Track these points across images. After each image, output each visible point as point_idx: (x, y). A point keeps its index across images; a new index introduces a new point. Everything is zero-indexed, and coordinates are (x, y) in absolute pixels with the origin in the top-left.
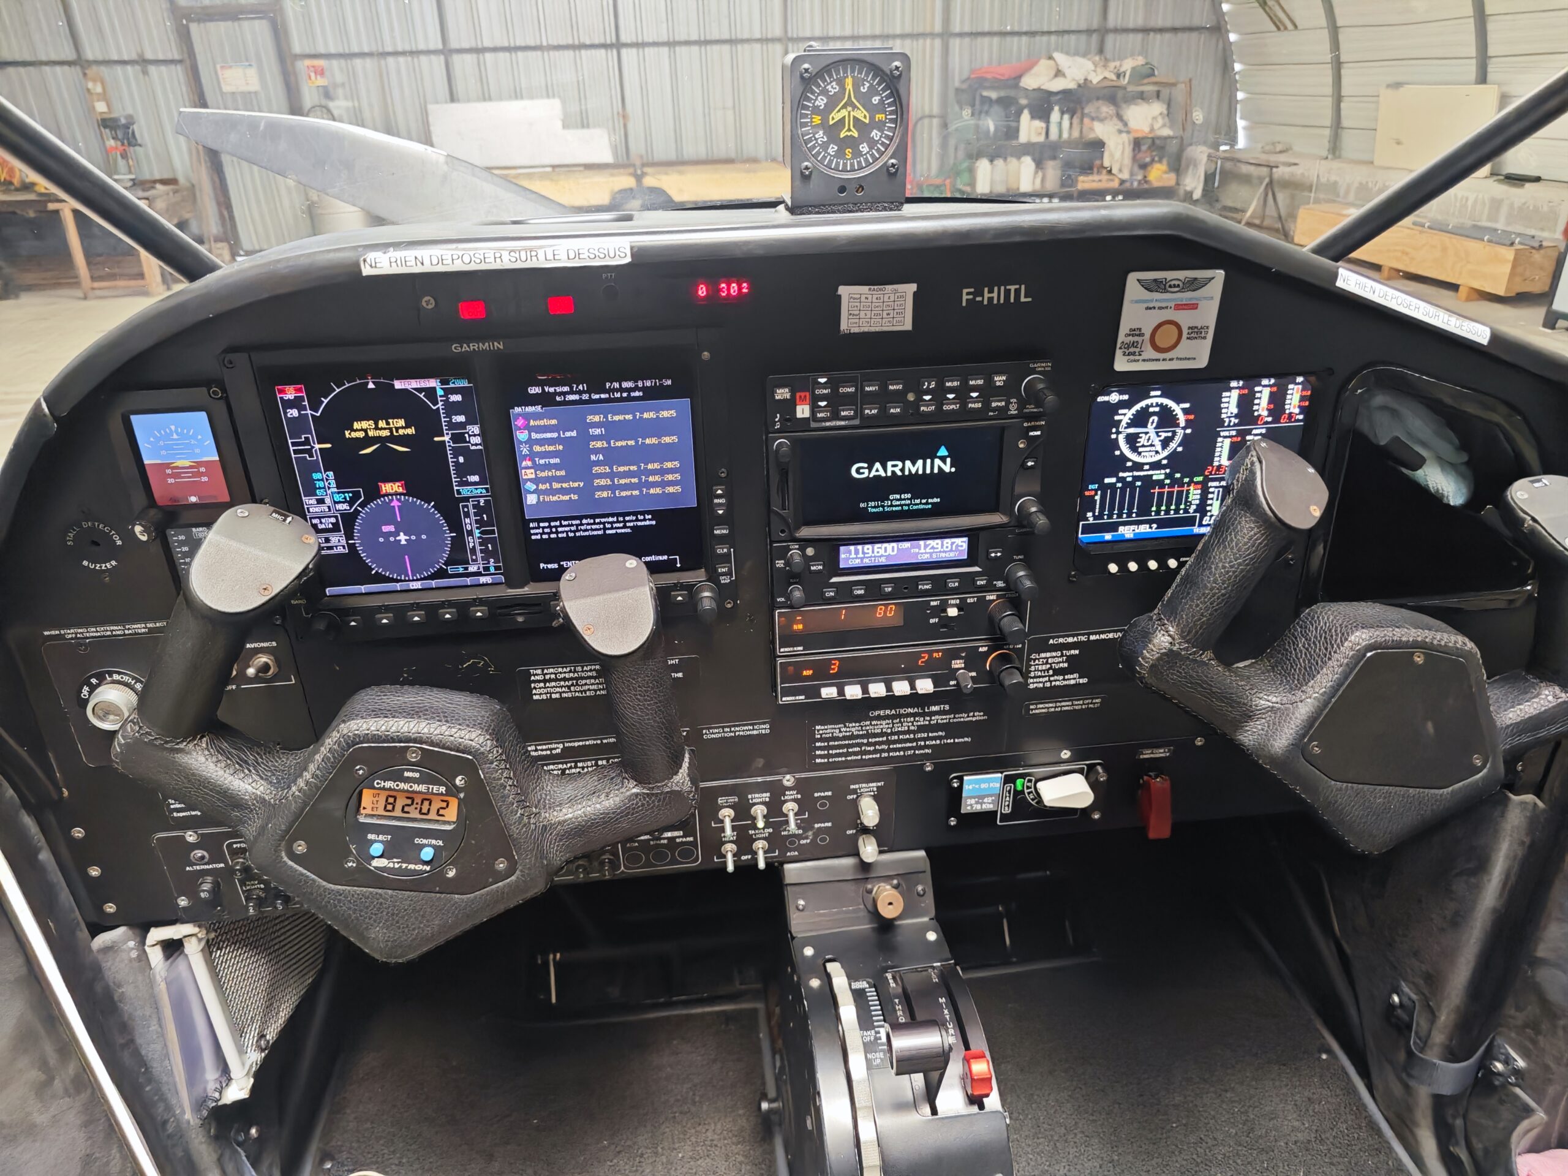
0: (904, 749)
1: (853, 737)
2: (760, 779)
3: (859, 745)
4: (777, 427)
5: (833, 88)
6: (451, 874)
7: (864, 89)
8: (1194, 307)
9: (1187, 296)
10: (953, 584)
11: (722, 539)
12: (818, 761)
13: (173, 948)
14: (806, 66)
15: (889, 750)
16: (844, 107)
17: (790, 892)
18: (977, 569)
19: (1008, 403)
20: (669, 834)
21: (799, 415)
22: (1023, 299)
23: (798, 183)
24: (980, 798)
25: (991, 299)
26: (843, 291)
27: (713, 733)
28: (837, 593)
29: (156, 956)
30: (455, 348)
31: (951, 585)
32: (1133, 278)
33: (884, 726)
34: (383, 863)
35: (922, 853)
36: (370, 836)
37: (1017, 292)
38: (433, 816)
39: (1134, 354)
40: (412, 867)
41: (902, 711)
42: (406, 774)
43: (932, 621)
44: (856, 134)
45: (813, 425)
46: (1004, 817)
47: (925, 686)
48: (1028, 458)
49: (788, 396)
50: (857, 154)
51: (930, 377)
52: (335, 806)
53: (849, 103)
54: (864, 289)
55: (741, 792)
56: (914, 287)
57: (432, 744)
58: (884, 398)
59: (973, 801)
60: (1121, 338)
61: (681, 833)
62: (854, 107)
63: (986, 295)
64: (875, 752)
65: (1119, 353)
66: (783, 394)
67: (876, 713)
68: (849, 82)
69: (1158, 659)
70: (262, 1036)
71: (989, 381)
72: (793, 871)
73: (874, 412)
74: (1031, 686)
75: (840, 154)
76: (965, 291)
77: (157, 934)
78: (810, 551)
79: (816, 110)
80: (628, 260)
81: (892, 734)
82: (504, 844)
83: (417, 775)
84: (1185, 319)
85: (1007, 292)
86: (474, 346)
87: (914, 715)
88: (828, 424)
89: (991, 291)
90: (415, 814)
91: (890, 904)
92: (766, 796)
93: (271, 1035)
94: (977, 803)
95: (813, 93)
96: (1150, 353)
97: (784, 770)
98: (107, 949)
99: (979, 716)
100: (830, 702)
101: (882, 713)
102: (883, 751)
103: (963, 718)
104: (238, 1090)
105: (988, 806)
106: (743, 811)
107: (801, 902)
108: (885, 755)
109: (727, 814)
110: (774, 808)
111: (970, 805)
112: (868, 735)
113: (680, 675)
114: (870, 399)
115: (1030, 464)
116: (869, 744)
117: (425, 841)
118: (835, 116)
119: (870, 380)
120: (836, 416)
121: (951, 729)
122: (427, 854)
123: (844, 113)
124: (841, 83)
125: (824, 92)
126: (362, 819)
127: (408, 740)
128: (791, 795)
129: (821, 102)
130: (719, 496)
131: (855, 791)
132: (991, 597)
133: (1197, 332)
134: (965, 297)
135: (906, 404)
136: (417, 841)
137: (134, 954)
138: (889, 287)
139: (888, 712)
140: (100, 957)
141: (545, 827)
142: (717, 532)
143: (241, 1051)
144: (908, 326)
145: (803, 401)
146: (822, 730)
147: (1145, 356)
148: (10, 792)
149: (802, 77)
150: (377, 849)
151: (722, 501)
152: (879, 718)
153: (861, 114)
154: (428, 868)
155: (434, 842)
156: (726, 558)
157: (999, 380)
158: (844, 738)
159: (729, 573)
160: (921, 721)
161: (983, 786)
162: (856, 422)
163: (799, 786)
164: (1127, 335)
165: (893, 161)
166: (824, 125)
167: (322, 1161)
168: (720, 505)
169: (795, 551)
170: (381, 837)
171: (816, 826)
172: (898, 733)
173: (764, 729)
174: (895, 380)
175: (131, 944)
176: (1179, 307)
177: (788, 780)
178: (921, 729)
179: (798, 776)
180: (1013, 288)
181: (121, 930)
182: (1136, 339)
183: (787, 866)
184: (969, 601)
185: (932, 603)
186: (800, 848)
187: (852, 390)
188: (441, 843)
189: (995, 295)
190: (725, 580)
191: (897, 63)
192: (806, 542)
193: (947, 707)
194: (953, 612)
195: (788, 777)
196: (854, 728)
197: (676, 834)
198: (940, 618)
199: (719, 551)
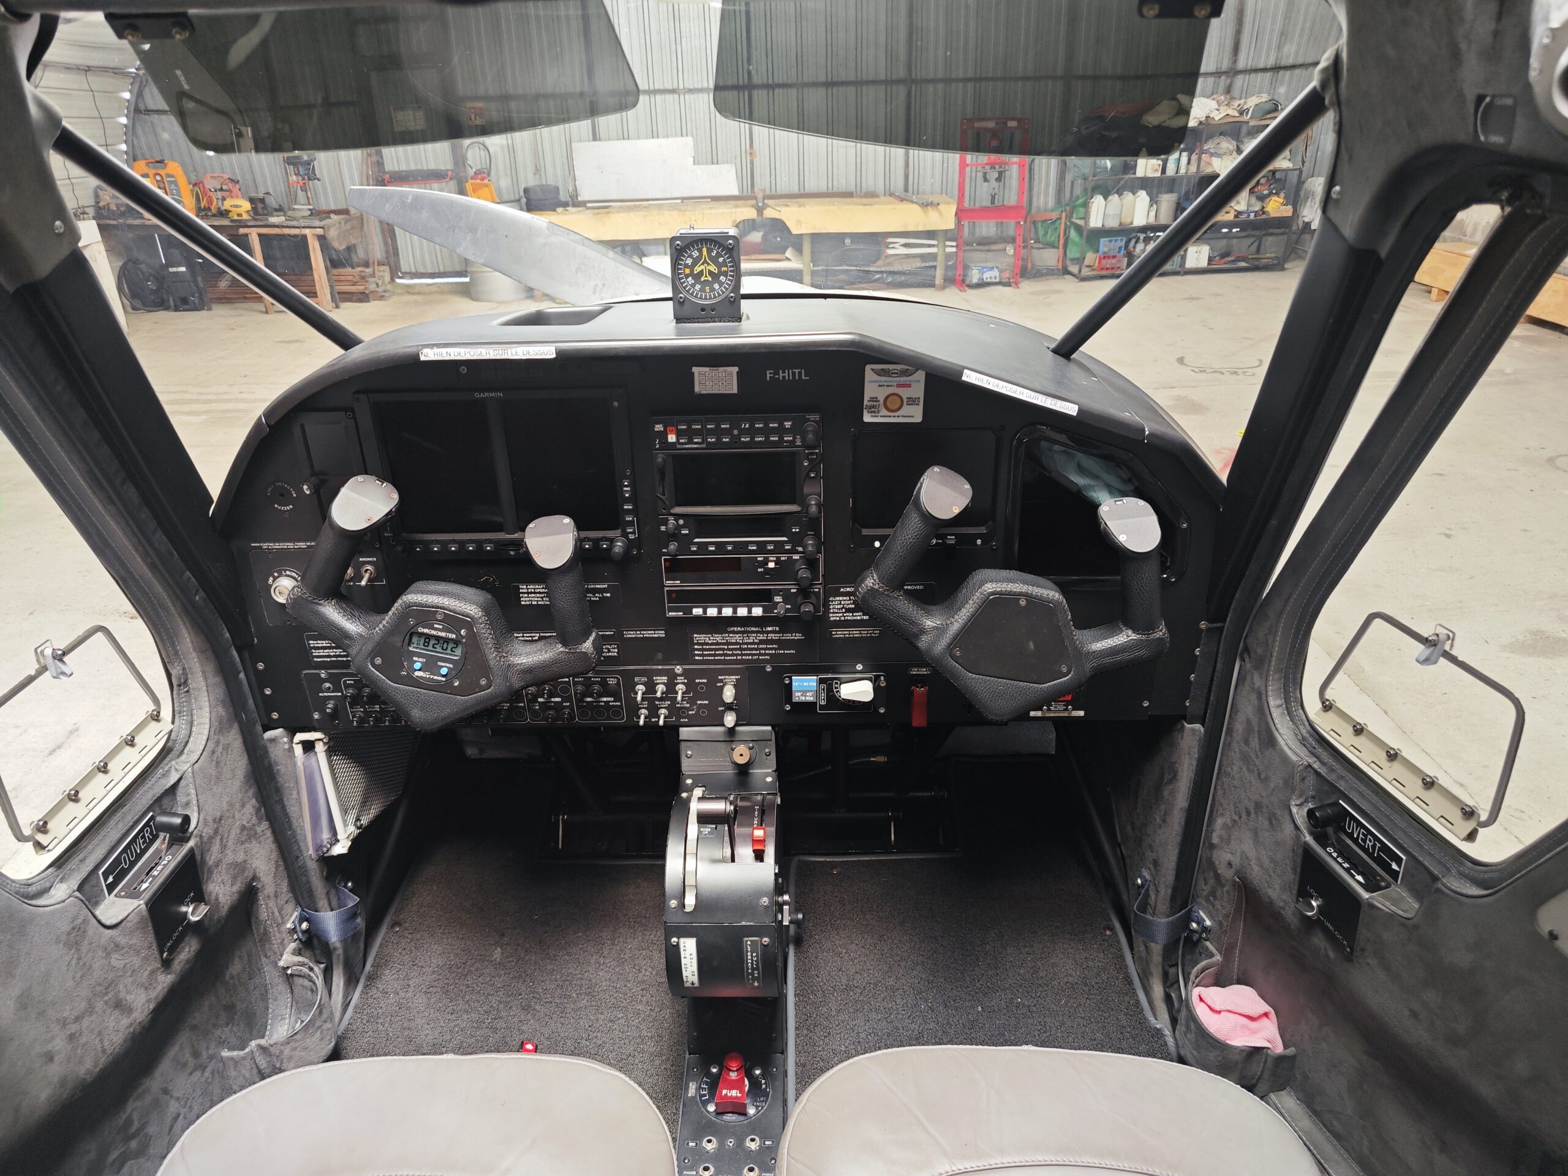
0: (753, 655)
1: (718, 644)
2: (660, 667)
3: (723, 650)
4: (657, 446)
5: (696, 254)
6: (456, 684)
7: (714, 254)
8: (909, 386)
9: (903, 379)
10: (770, 547)
11: (628, 512)
12: (697, 658)
13: (308, 746)
14: (678, 242)
15: (742, 655)
16: (703, 264)
17: (683, 745)
18: (785, 539)
19: (794, 438)
20: (605, 699)
21: (670, 440)
22: (803, 378)
23: (677, 306)
24: (804, 692)
25: (784, 377)
26: (695, 369)
27: (631, 634)
28: (698, 548)
29: (298, 750)
30: (477, 395)
31: (769, 548)
32: (868, 367)
33: (737, 638)
34: (420, 674)
35: (769, 728)
36: (415, 658)
37: (800, 373)
38: (449, 651)
39: (874, 412)
40: (435, 677)
41: (748, 629)
42: (436, 626)
43: (759, 570)
44: (710, 279)
45: (678, 446)
46: (822, 707)
47: (757, 611)
48: (810, 471)
49: (662, 429)
50: (712, 290)
51: (746, 420)
52: (397, 640)
53: (705, 262)
54: (706, 369)
55: (650, 674)
56: (736, 369)
57: (450, 611)
58: (718, 432)
59: (799, 694)
60: (866, 403)
61: (612, 699)
62: (708, 264)
63: (781, 375)
64: (733, 655)
65: (865, 412)
66: (659, 428)
67: (732, 629)
68: (704, 250)
69: (866, 593)
70: (358, 820)
71: (781, 424)
72: (685, 732)
73: (714, 440)
74: (832, 619)
75: (702, 290)
76: (768, 372)
77: (300, 737)
78: (681, 522)
79: (686, 266)
80: (554, 356)
81: (743, 644)
82: (485, 670)
83: (441, 627)
84: (905, 393)
85: (794, 374)
86: (487, 394)
87: (757, 632)
88: (687, 446)
89: (784, 372)
90: (439, 649)
91: (741, 755)
92: (665, 679)
93: (365, 821)
94: (802, 695)
95: (684, 256)
96: (884, 412)
97: (675, 662)
98: (273, 740)
99: (798, 636)
100: (698, 617)
101: (735, 629)
102: (737, 655)
103: (788, 636)
104: (341, 848)
105: (810, 698)
106: (651, 688)
107: (689, 752)
108: (739, 657)
109: (641, 688)
110: (671, 687)
111: (798, 697)
112: (728, 644)
113: (609, 595)
114: (711, 432)
115: (812, 475)
116: (729, 649)
117: (443, 664)
118: (697, 269)
119: (710, 422)
120: (690, 442)
121: (782, 644)
122: (444, 671)
123: (703, 267)
124: (700, 251)
125: (691, 256)
126: (411, 649)
127: (437, 607)
128: (680, 679)
129: (689, 261)
130: (626, 486)
131: (721, 681)
132: (796, 557)
133: (912, 401)
134: (768, 376)
135: (732, 437)
136: (440, 663)
137: (287, 746)
138: (721, 369)
139: (739, 629)
140: (268, 744)
141: (509, 665)
142: (625, 507)
143: (345, 825)
144: (735, 391)
145: (671, 432)
146: (699, 637)
147: (881, 413)
148: (228, 635)
149: (677, 249)
150: (417, 666)
151: (628, 489)
152: (734, 632)
153: (713, 268)
154: (444, 679)
155: (448, 665)
156: (631, 523)
157: (788, 424)
158: (712, 644)
159: (633, 533)
160: (761, 637)
161: (805, 684)
162: (704, 446)
163: (685, 673)
164: (869, 401)
165: (732, 295)
166: (691, 274)
167: (393, 926)
168: (627, 491)
169: (672, 521)
170: (420, 660)
171: (699, 702)
172: (747, 644)
173: (661, 634)
174: (725, 422)
175: (286, 740)
176: (899, 386)
177: (678, 669)
178: (761, 642)
179: (685, 667)
180: (797, 371)
181: (281, 730)
182: (874, 403)
183: (681, 729)
184: (782, 559)
185: (759, 559)
186: (688, 716)
187: (699, 427)
188: (451, 666)
189: (786, 374)
190: (631, 537)
191: (731, 241)
192: (678, 516)
193: (777, 629)
194: (771, 565)
195: (678, 667)
196: (718, 638)
197: (609, 699)
198: (765, 569)
199: (627, 519)
